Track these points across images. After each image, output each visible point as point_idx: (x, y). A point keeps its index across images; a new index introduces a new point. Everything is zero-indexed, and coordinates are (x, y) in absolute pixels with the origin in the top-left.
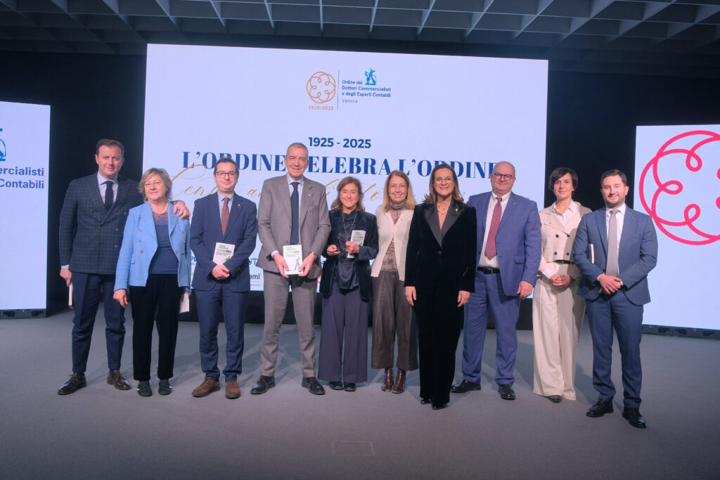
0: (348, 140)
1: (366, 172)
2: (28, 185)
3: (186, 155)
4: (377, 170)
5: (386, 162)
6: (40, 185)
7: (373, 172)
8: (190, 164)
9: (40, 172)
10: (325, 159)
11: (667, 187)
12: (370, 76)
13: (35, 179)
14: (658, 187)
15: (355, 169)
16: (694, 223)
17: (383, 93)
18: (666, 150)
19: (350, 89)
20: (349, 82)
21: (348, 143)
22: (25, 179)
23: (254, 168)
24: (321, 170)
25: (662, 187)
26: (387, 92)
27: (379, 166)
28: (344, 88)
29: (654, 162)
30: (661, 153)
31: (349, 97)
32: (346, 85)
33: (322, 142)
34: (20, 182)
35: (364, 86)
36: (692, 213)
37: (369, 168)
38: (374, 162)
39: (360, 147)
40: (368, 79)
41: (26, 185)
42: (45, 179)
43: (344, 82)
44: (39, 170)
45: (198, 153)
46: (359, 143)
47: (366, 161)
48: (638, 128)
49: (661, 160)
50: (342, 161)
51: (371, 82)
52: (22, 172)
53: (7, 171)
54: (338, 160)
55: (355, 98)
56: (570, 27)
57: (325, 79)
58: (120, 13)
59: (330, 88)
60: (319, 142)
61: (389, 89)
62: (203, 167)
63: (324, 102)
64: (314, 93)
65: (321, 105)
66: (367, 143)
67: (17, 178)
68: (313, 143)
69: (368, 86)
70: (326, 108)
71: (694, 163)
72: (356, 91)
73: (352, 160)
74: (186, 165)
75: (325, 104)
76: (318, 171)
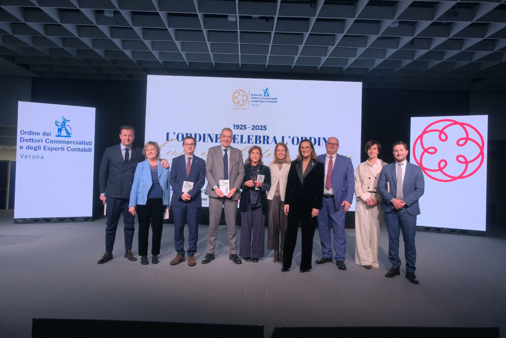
0: (254, 126)
1: (264, 143)
2: (84, 150)
3: (168, 134)
4: (270, 142)
5: (275, 138)
6: (90, 150)
7: (268, 143)
8: (170, 139)
9: (90, 143)
10: (242, 136)
11: (428, 150)
12: (266, 91)
13: (87, 147)
14: (423, 150)
15: (258, 141)
16: (444, 170)
17: (273, 100)
18: (428, 130)
19: (256, 99)
20: (255, 95)
21: (255, 127)
22: (82, 147)
23: (204, 141)
24: (240, 142)
25: (426, 151)
26: (275, 100)
27: (270, 140)
28: (252, 98)
29: (421, 137)
30: (425, 132)
31: (255, 103)
32: (253, 97)
33: (240, 127)
34: (79, 149)
35: (262, 97)
36: (443, 164)
37: (266, 141)
38: (268, 137)
39: (261, 129)
40: (265, 93)
41: (82, 150)
42: (93, 147)
43: (252, 95)
44: (89, 142)
45: (174, 133)
46: (260, 127)
47: (264, 137)
48: (412, 119)
49: (425, 136)
50: (251, 137)
51: (266, 94)
52: (80, 143)
53: (72, 143)
54: (249, 136)
55: (258, 103)
56: (374, 64)
57: (242, 93)
58: (133, 59)
59: (245, 98)
60: (239, 127)
61: (276, 99)
62: (177, 141)
63: (241, 106)
64: (236, 101)
65: (240, 107)
66: (265, 128)
67: (77, 146)
68: (236, 128)
69: (266, 97)
70: (242, 109)
71: (443, 137)
72: (259, 100)
73: (256, 136)
74: (168, 139)
75: (242, 107)
76: (238, 143)
